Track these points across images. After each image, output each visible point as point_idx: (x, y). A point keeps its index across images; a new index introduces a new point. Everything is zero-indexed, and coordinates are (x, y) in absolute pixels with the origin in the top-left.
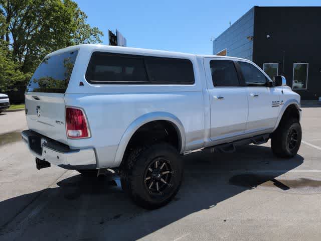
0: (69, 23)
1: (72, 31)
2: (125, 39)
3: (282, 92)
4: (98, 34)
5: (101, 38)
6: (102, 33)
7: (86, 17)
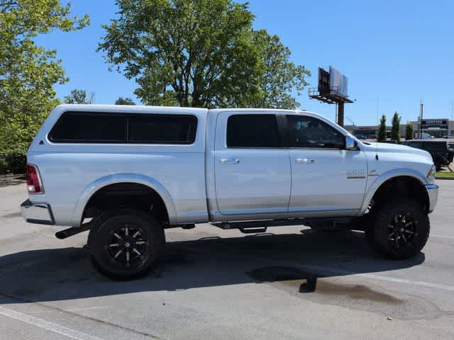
0: (255, 65)
1: (259, 74)
2: (344, 77)
3: (377, 157)
4: (303, 74)
5: (307, 79)
6: (309, 72)
7: (290, 53)
